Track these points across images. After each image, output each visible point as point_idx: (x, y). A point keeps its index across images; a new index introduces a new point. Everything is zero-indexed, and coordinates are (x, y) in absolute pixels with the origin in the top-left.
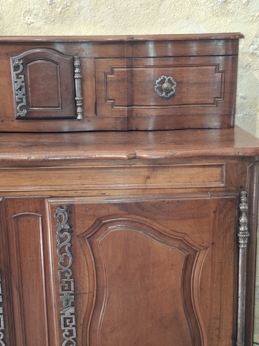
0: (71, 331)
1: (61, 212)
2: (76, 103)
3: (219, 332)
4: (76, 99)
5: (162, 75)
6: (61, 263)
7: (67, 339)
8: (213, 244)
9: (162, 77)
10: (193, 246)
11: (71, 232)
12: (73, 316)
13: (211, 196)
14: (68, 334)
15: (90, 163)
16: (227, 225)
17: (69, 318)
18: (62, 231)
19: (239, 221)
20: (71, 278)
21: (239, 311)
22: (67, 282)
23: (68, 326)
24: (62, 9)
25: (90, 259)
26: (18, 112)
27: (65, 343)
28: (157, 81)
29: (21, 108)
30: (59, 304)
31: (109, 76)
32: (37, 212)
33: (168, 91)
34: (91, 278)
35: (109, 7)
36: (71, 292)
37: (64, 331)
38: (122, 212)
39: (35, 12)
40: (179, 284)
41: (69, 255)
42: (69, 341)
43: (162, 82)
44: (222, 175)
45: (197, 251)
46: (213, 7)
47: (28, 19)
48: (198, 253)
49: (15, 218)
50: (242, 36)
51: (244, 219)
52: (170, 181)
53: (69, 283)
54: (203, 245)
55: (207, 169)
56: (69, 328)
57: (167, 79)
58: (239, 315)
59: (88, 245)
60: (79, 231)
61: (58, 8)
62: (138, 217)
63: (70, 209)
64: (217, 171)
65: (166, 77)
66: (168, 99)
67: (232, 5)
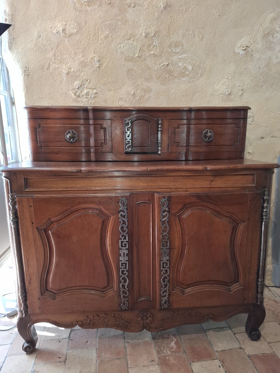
0: (166, 271)
1: (163, 200)
2: (158, 144)
3: (250, 270)
4: (159, 142)
5: (206, 129)
6: (163, 230)
7: (164, 275)
8: (249, 219)
10: (237, 220)
11: (169, 212)
12: (168, 262)
13: (249, 191)
14: (165, 272)
15: (180, 173)
16: (257, 208)
17: (165, 263)
18: (164, 211)
19: (263, 206)
20: (168, 239)
21: (261, 258)
22: (165, 242)
23: (165, 268)
24: (140, 97)
25: (179, 228)
26: (126, 149)
27: (162, 277)
28: (204, 132)
29: (128, 147)
30: (160, 255)
31: (177, 130)
32: (149, 201)
33: (210, 137)
34: (179, 239)
35: (165, 97)
36: (168, 247)
37: (162, 270)
38: (198, 201)
39: (124, 99)
40: (229, 242)
41: (167, 226)
42: (165, 276)
43: (207, 133)
44: (253, 180)
45: (239, 224)
46: (222, 97)
47: (121, 103)
48: (240, 224)
49: (137, 204)
50: (250, 109)
51: (266, 205)
52: (224, 184)
53: (167, 242)
54: (243, 220)
55: (245, 176)
56: (165, 269)
57: (209, 131)
58: (261, 260)
59: (178, 220)
60: (173, 212)
61: (138, 97)
62: (206, 204)
63: (170, 198)
64: (251, 178)
65: (208, 130)
66: (209, 142)
67: (233, 96)
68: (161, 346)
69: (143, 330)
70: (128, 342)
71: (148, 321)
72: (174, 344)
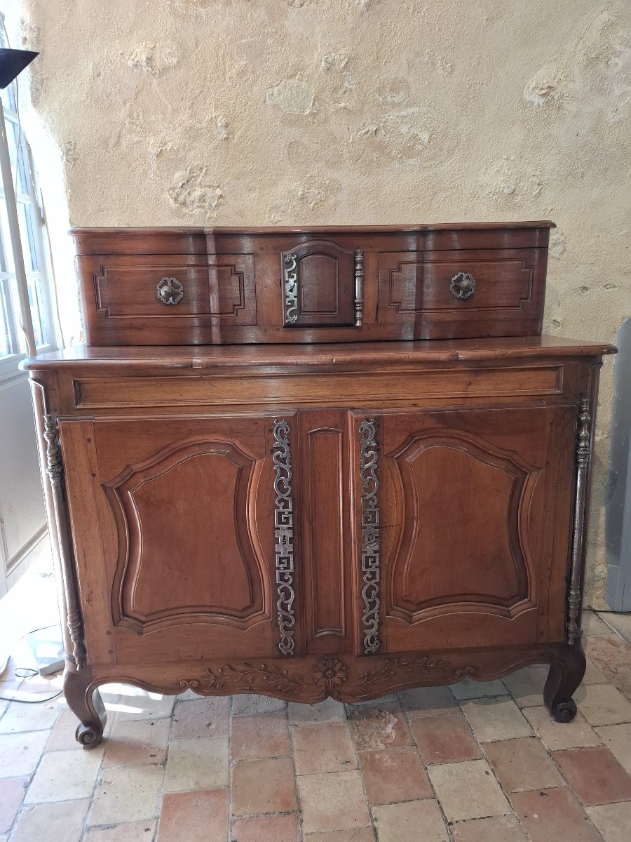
0: (373, 574)
1: (365, 425)
2: (355, 307)
3: (551, 572)
4: (357, 301)
5: (459, 272)
6: (364, 488)
7: (369, 583)
8: (548, 463)
9: (460, 273)
10: (522, 467)
11: (377, 450)
12: (377, 555)
13: (548, 404)
14: (370, 577)
15: (401, 367)
16: (565, 440)
17: (371, 557)
18: (368, 449)
19: (579, 436)
20: (376, 507)
21: (576, 546)
22: (370, 512)
23: (371, 567)
24: (315, 204)
25: (399, 483)
26: (287, 318)
27: (366, 587)
28: (454, 279)
29: (292, 314)
30: (360, 540)
31: (395, 274)
32: (336, 427)
33: (467, 289)
34: (400, 506)
35: (371, 202)
36: (376, 525)
37: (365, 573)
38: (440, 426)
39: (282, 208)
40: (506, 513)
41: (375, 479)
42: (371, 586)
43: (460, 279)
44: (558, 379)
45: (527, 473)
46: (496, 200)
47: (275, 216)
48: (529, 475)
49: (310, 434)
50: (554, 226)
51: (585, 433)
52: (496, 389)
53: (373, 513)
54: (535, 465)
55: (541, 372)
56: (371, 570)
57: (465, 276)
58: (575, 551)
59: (397, 467)
60: (387, 449)
61: (310, 203)
62: (458, 432)
63: (379, 422)
64: (552, 375)
65: (463, 274)
66: (464, 300)
67: (519, 197)
68: (365, 732)
69: (326, 698)
70: (296, 725)
71: (336, 679)
72: (393, 728)
